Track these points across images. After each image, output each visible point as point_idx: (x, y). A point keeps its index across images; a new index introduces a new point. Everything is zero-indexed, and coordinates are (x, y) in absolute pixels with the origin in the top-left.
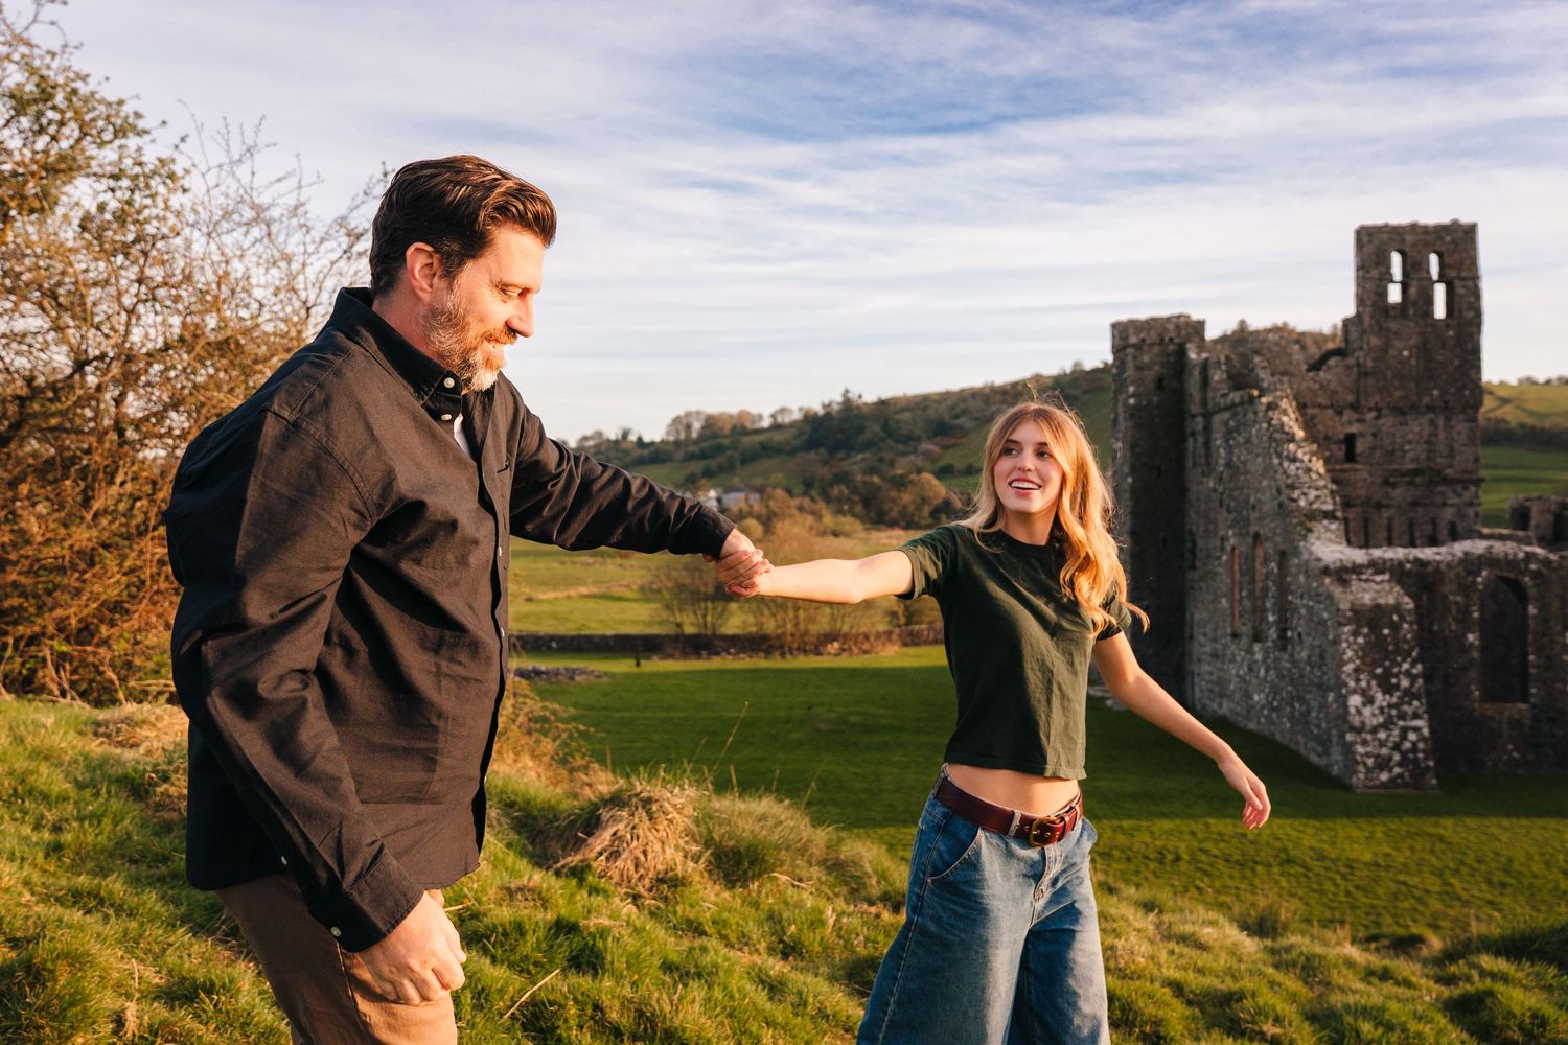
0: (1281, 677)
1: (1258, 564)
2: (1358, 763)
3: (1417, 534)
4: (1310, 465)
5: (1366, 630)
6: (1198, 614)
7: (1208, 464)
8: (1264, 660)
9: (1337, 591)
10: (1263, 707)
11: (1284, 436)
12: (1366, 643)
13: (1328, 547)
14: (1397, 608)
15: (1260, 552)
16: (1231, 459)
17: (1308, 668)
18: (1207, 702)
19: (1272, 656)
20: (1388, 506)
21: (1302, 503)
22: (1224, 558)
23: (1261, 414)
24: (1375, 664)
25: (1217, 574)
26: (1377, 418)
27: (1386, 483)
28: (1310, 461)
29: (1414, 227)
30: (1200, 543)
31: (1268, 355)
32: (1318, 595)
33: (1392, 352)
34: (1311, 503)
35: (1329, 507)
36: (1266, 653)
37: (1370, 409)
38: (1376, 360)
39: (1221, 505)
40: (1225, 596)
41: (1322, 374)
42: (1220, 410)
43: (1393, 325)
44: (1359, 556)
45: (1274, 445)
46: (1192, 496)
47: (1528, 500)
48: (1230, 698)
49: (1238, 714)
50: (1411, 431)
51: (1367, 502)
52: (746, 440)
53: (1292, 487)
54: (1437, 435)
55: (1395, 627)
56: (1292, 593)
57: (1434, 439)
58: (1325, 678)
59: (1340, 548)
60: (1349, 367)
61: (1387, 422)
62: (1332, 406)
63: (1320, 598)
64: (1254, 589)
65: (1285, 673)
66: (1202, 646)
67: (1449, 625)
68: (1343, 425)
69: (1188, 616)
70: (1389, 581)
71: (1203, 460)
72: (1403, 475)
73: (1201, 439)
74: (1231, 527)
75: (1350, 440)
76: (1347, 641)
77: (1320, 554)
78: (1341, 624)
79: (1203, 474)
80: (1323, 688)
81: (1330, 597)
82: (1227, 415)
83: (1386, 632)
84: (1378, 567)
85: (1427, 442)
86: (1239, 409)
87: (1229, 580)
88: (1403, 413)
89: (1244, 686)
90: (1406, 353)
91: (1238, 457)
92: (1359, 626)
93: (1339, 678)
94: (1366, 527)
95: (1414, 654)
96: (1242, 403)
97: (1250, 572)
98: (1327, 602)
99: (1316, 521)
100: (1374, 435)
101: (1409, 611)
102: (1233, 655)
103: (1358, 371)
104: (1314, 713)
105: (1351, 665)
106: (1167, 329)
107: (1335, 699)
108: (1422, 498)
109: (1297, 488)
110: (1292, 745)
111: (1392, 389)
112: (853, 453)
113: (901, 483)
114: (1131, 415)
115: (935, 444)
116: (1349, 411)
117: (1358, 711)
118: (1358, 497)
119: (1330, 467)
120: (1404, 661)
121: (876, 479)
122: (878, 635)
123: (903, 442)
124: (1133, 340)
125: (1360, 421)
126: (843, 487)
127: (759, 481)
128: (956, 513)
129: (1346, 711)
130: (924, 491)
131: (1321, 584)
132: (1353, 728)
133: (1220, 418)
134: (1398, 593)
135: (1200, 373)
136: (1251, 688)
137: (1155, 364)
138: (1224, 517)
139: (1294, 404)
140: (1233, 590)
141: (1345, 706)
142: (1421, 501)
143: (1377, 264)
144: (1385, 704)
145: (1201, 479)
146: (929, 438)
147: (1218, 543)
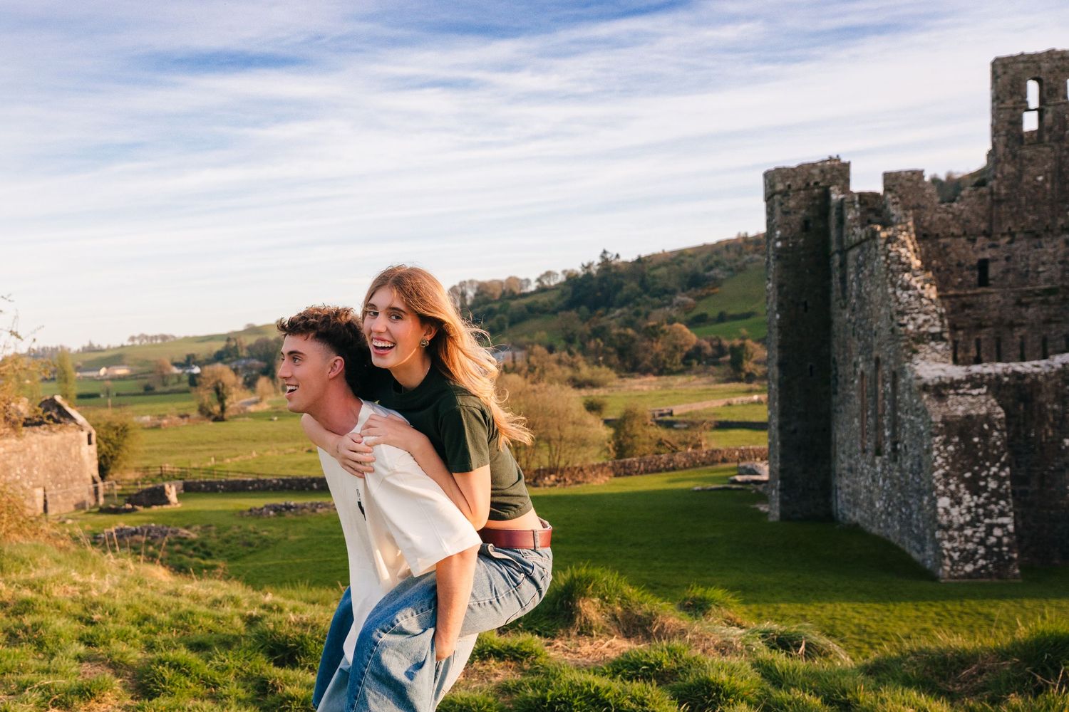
0: (893, 485)
1: (880, 386)
2: (944, 557)
4: (922, 292)
5: (956, 439)
6: (839, 434)
7: (844, 297)
8: (882, 472)
9: (933, 405)
10: (882, 513)
11: (900, 266)
12: (956, 451)
13: (931, 367)
14: (988, 418)
15: (880, 375)
16: (860, 291)
17: (911, 476)
18: (846, 512)
19: (887, 467)
20: (1021, 325)
21: (911, 327)
22: (856, 382)
23: (880, 248)
24: (964, 469)
25: (851, 396)
26: (1010, 242)
27: (1019, 303)
28: (923, 288)
29: (1051, 53)
30: (841, 369)
31: (900, 192)
32: (917, 409)
33: (1026, 178)
34: (919, 327)
35: (937, 329)
36: (884, 465)
37: (1003, 235)
38: (1009, 187)
39: (854, 335)
40: (857, 416)
41: (955, 205)
42: (852, 247)
43: (1028, 152)
44: (958, 372)
45: (890, 275)
46: (835, 328)
48: (860, 506)
49: (865, 520)
50: (1046, 252)
51: (1000, 322)
52: (514, 304)
53: (902, 313)
55: (985, 435)
56: (900, 409)
58: (922, 483)
59: (942, 366)
60: (982, 196)
61: (1021, 246)
62: (965, 234)
63: (919, 413)
64: (877, 408)
65: (896, 481)
66: (843, 463)
67: (1046, 431)
68: (976, 252)
69: (833, 436)
70: (986, 394)
71: (840, 294)
72: (1036, 295)
73: (839, 275)
74: (860, 354)
75: (983, 265)
76: (938, 449)
77: (921, 373)
78: (933, 435)
79: (842, 307)
80: (920, 492)
81: (925, 412)
82: (857, 251)
83: (976, 439)
84: (974, 381)
86: (866, 244)
87: (859, 402)
88: (1037, 236)
89: (869, 496)
90: (1040, 178)
91: (865, 288)
92: (950, 435)
93: (930, 482)
94: (998, 347)
95: (1003, 459)
96: (867, 239)
97: (873, 393)
98: (924, 416)
99: (924, 343)
100: (1007, 259)
101: (999, 420)
102: (863, 469)
103: (992, 200)
104: (914, 516)
105: (941, 471)
106: (812, 175)
107: (929, 502)
108: (1056, 315)
109: (907, 314)
110: (900, 545)
111: (1026, 214)
112: (612, 309)
113: (653, 333)
114: (778, 258)
115: (689, 296)
116: (983, 238)
117: (947, 512)
118: (990, 319)
119: (962, 292)
120: (992, 465)
121: (630, 331)
122: (593, 468)
123: (659, 296)
124: (780, 187)
125: (993, 246)
126: (598, 340)
127: (525, 339)
128: (707, 357)
129: (936, 512)
130: (677, 339)
131: (920, 400)
132: (941, 527)
133: (852, 254)
134: (992, 405)
135: (836, 214)
136: (874, 497)
137: (800, 208)
138: (856, 344)
139: (913, 236)
140: (862, 411)
141: (935, 507)
142: (1053, 319)
143: (1012, 94)
144: (972, 504)
145: (841, 311)
146: (683, 291)
147: (852, 369)
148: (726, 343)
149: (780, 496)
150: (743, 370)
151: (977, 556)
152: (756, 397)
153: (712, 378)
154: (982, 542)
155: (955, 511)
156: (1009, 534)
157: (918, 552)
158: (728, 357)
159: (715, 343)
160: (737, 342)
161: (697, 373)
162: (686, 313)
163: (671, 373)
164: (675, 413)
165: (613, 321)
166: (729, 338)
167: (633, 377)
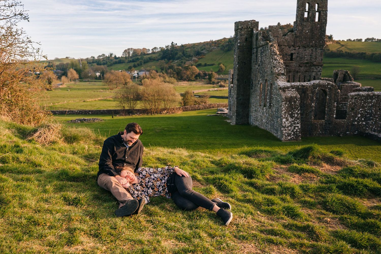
0: (269, 115)
1: (266, 87)
2: (284, 135)
3: (306, 79)
4: (279, 61)
6: (252, 100)
7: (257, 61)
8: (266, 112)
9: (283, 94)
10: (265, 123)
11: (274, 53)
12: (288, 106)
13: (282, 82)
14: (296, 97)
15: (266, 84)
17: (275, 113)
18: (253, 122)
19: (268, 110)
20: (300, 72)
21: (277, 71)
22: (259, 86)
23: (269, 48)
24: (289, 111)
25: (257, 90)
26: (299, 49)
27: (300, 66)
28: (280, 60)
30: (254, 82)
31: (273, 31)
32: (278, 94)
33: (304, 31)
34: (279, 71)
35: (282, 72)
36: (266, 109)
37: (297, 46)
38: (300, 33)
39: (259, 72)
40: (258, 96)
41: (286, 37)
43: (305, 24)
44: (289, 84)
45: (271, 56)
46: (252, 70)
47: (338, 71)
48: (258, 121)
49: (260, 125)
50: (307, 52)
51: (295, 71)
52: (145, 56)
53: (274, 67)
54: (313, 53)
55: (295, 102)
56: (273, 94)
57: (312, 54)
58: (278, 115)
59: (284, 82)
60: (293, 35)
61: (301, 50)
62: (288, 45)
64: (265, 93)
66: (253, 109)
67: (308, 101)
68: (290, 51)
69: (250, 101)
70: (295, 91)
71: (255, 61)
72: (304, 64)
73: (255, 55)
74: (261, 78)
75: (292, 55)
76: (284, 105)
77: (279, 84)
78: (282, 102)
79: (255, 64)
80: (278, 117)
81: (281, 95)
82: (261, 48)
83: (293, 103)
84: (292, 87)
85: (310, 55)
86: (264, 47)
87: (259, 92)
88: (305, 48)
89: (261, 118)
90: (307, 31)
91: (263, 59)
92: (287, 102)
93: (281, 115)
94: (294, 77)
95: (299, 109)
96: (265, 45)
97: (264, 89)
99: (280, 76)
100: (298, 53)
101: (299, 98)
102: (259, 110)
103: (295, 36)
104: (275, 124)
105: (284, 112)
106: (249, 24)
107: (280, 120)
108: (308, 70)
109: (276, 67)
110: (270, 132)
111: (303, 41)
112: (174, 60)
113: (187, 68)
114: (239, 48)
115: (196, 58)
116: (292, 47)
117: (285, 123)
118: (292, 70)
119: (286, 62)
120: (296, 110)
121: (180, 67)
122: (177, 109)
123: (188, 57)
124: (240, 27)
125: (295, 49)
126: (171, 70)
127: (148, 68)
128: (202, 77)
129: (282, 123)
130: (193, 71)
131: (279, 92)
132: (283, 127)
133: (259, 49)
134: (297, 93)
135: (256, 37)
136: (263, 118)
137: (245, 34)
138: (259, 75)
139: (277, 45)
140: (260, 94)
141: (282, 121)
142: (307, 71)
143: (302, 6)
144: (291, 121)
145: (255, 65)
146: (195, 56)
147: (258, 82)
148: (207, 72)
149: (236, 118)
150: (212, 81)
151: (291, 135)
152: (216, 89)
153: (203, 83)
154: (293, 131)
155: (287, 123)
156: (299, 129)
157: (276, 134)
158: (208, 77)
159: (204, 72)
160: (210, 73)
161: (199, 81)
162: (196, 63)
163: (191, 81)
164: (195, 93)
165: (175, 64)
166: (208, 71)
167: (181, 81)
